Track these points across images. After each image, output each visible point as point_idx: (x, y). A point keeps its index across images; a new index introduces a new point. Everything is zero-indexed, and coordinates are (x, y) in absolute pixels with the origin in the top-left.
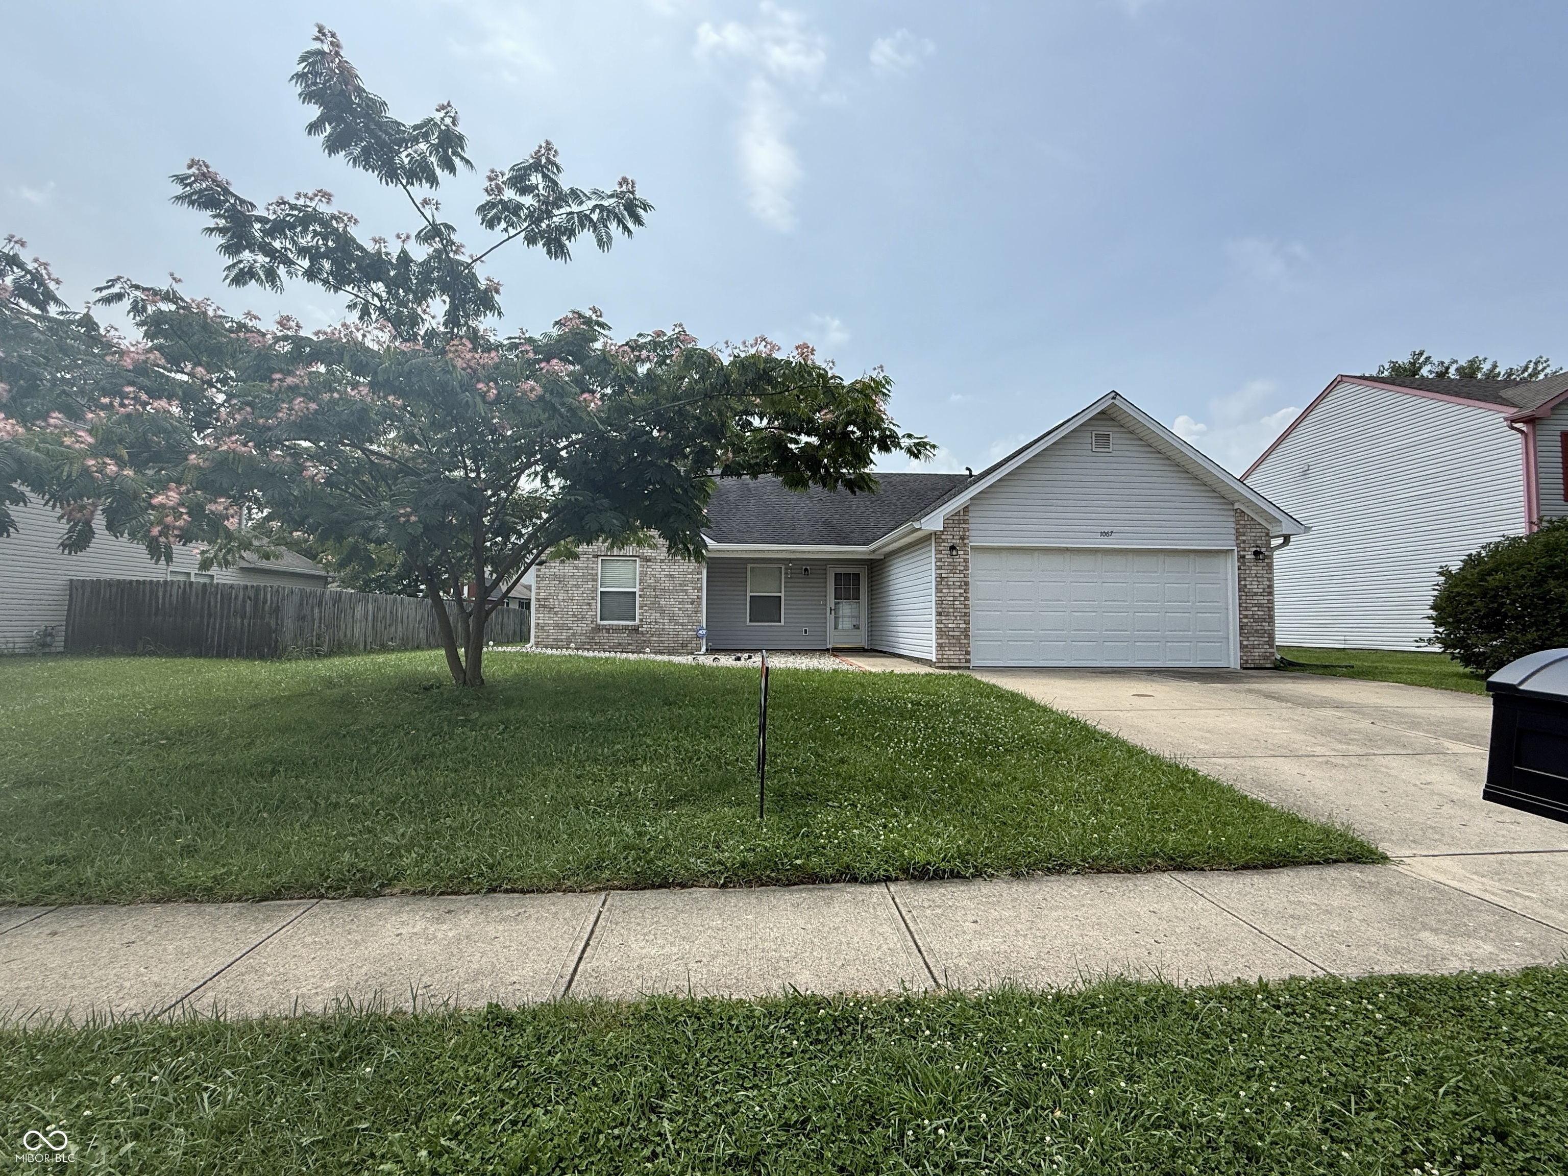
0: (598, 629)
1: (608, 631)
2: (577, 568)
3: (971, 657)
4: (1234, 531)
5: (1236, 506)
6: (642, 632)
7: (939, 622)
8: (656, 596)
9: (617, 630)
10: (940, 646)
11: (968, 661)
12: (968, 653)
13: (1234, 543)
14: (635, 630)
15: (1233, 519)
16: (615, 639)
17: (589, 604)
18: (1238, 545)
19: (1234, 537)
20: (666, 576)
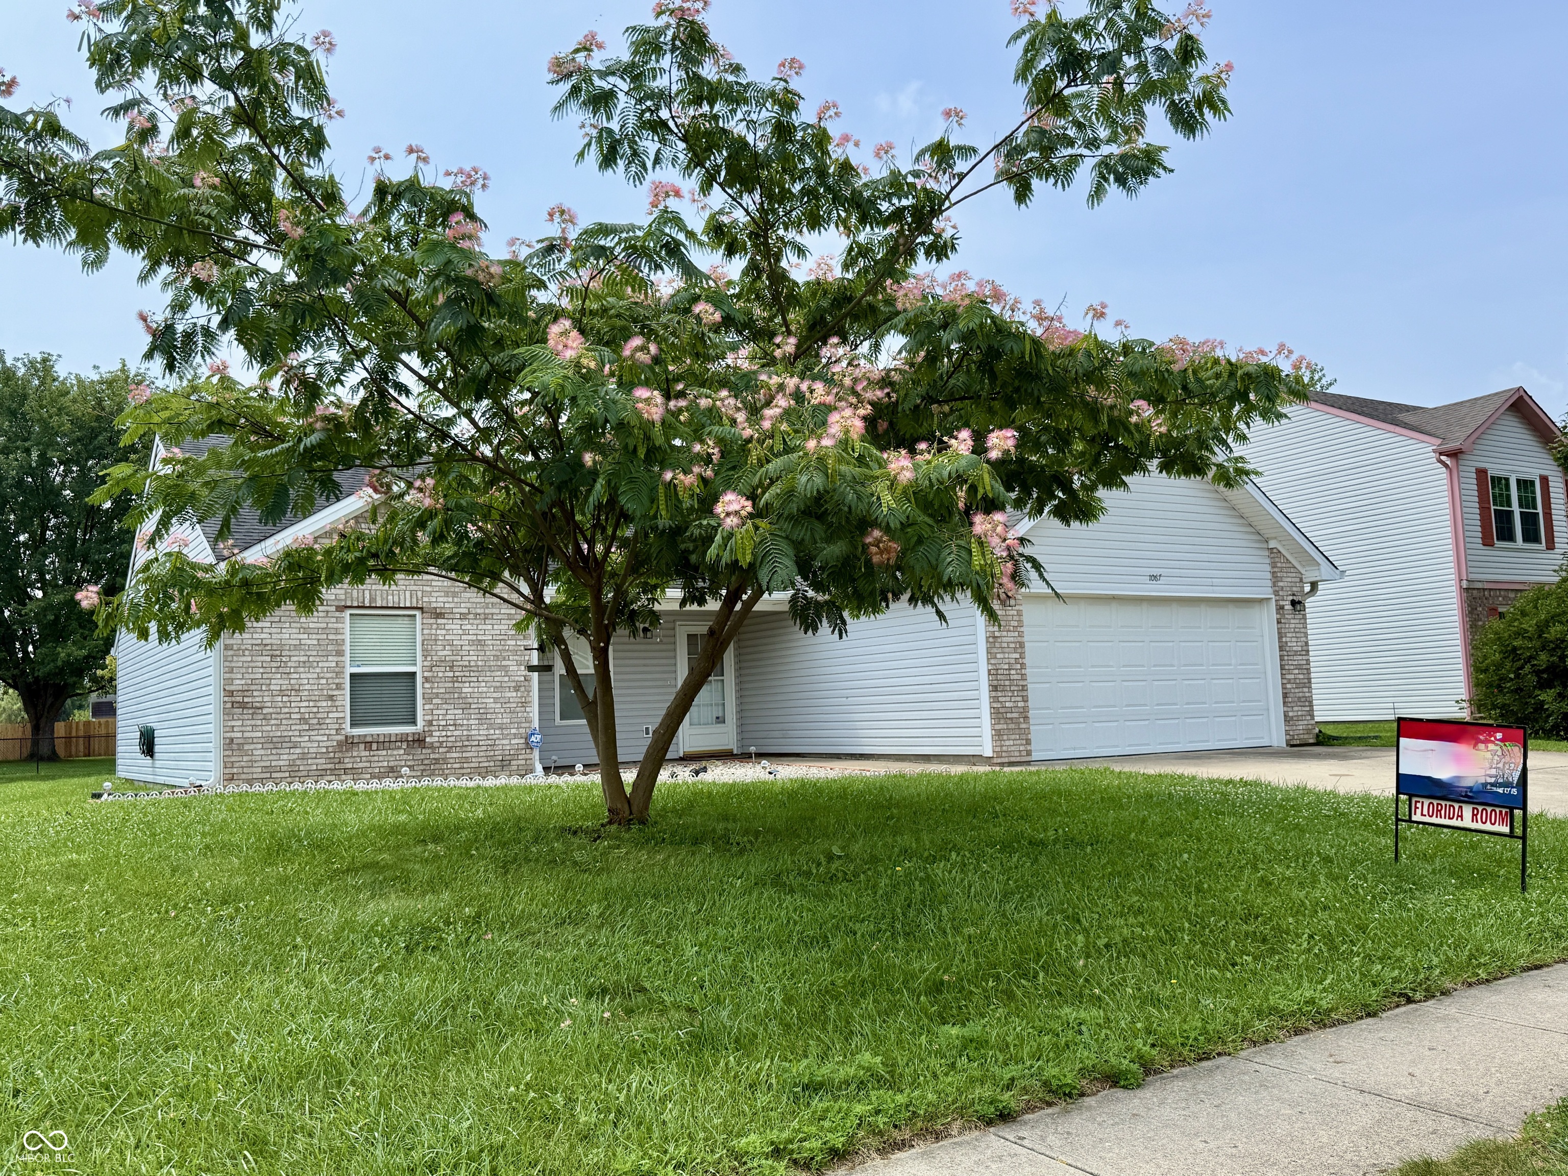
0: (349, 743)
1: (368, 745)
2: (306, 630)
3: (1033, 747)
4: (1269, 576)
5: (1272, 544)
6: (432, 746)
7: (995, 699)
8: (454, 680)
9: (385, 743)
10: (998, 735)
11: (1029, 753)
12: (1028, 742)
13: (1270, 590)
14: (419, 741)
15: (1268, 561)
16: (383, 759)
17: (331, 698)
18: (1276, 593)
19: (1269, 583)
20: (471, 643)
